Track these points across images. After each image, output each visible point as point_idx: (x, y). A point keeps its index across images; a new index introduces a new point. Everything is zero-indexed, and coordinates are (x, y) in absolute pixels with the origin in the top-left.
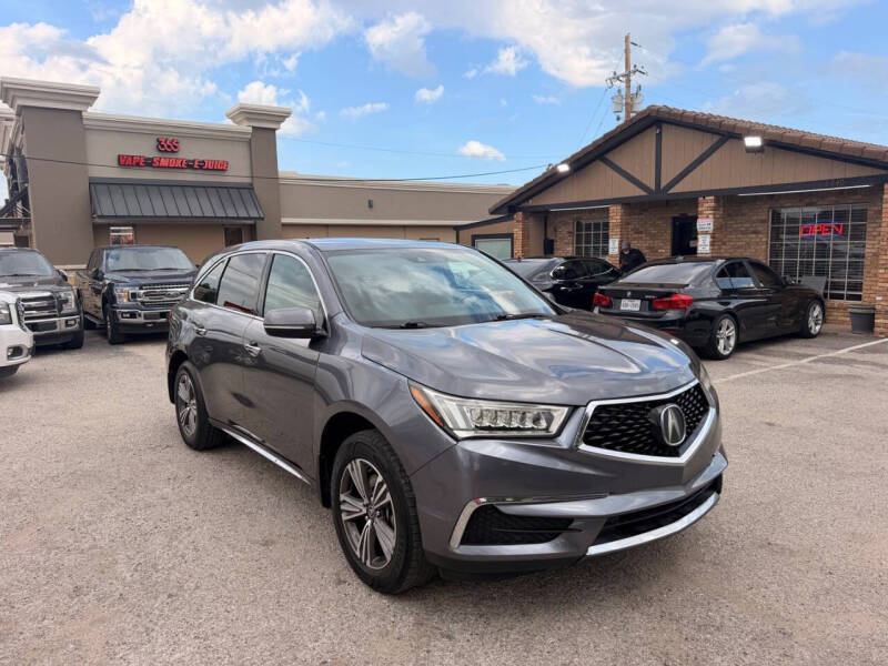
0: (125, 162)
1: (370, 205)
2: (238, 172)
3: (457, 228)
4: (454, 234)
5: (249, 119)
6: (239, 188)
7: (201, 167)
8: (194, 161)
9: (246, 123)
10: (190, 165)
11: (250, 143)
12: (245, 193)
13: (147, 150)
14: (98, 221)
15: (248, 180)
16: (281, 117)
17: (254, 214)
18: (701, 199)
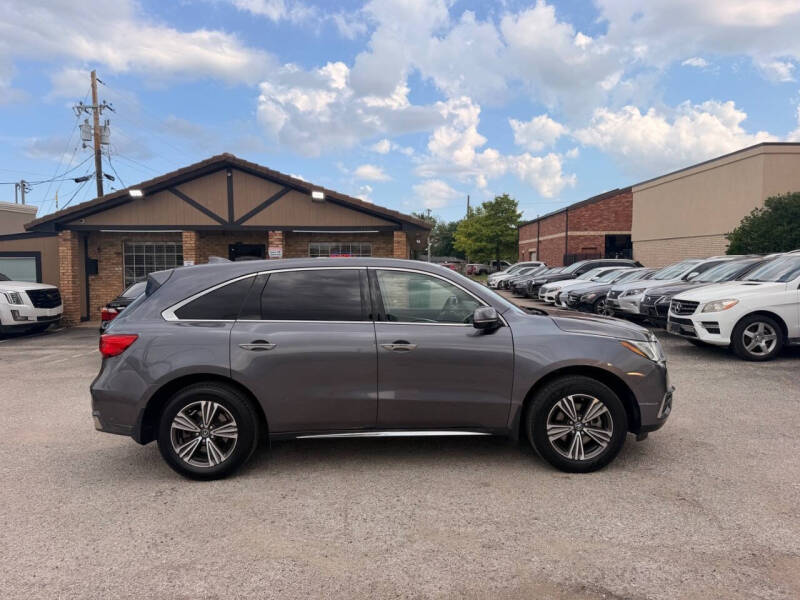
18: (270, 232)
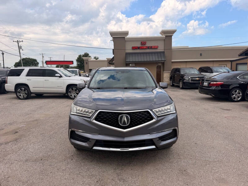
0: (134, 48)
1: (201, 55)
2: (161, 48)
3: (231, 61)
4: (230, 63)
5: (164, 34)
6: (160, 53)
7: (151, 48)
8: (149, 47)
9: (164, 35)
10: (148, 48)
11: (164, 40)
12: (162, 54)
13: (139, 45)
14: (127, 63)
15: (163, 50)
16: (174, 32)
17: (163, 59)
